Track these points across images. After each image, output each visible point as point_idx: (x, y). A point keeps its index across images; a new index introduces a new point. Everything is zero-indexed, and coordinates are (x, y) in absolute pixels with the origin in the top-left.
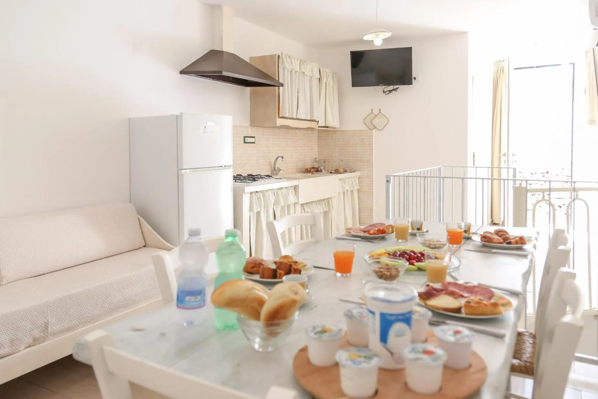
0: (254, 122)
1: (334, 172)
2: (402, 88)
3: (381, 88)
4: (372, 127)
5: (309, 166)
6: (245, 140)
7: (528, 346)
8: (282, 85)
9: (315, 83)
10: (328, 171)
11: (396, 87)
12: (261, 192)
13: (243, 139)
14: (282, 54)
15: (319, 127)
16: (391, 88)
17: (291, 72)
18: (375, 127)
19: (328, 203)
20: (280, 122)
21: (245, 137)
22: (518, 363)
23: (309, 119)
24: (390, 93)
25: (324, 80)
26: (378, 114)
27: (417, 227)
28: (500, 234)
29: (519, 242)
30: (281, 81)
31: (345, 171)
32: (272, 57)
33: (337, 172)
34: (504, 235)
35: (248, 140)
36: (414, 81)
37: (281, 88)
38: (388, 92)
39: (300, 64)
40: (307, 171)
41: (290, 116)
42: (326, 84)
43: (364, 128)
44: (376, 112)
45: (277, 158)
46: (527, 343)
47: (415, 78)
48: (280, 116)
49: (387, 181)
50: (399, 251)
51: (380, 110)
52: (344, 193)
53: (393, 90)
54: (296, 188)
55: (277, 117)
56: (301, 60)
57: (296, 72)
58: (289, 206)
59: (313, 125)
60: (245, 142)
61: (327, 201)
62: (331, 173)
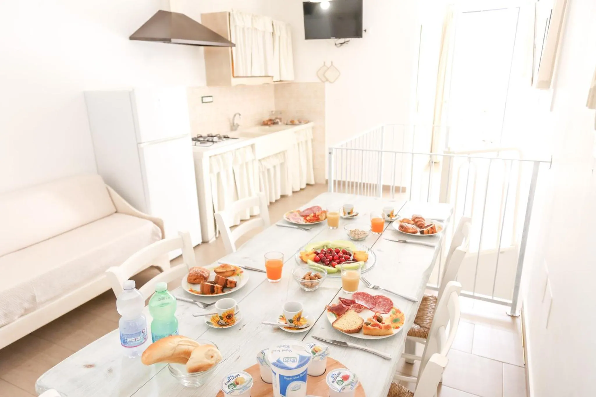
0: (211, 81)
1: (290, 123)
2: (354, 41)
3: (333, 41)
4: (324, 79)
5: (266, 118)
6: (202, 100)
7: (430, 312)
8: (234, 45)
9: (269, 36)
10: (284, 123)
11: (347, 39)
12: (220, 154)
13: (200, 99)
14: (233, 11)
15: (274, 82)
16: (342, 40)
17: (243, 29)
18: (327, 80)
19: (284, 155)
20: (235, 82)
21: (203, 97)
22: (419, 330)
23: (263, 75)
24: (341, 46)
25: (277, 34)
26: (331, 66)
27: (348, 212)
28: (417, 220)
29: (430, 232)
30: (233, 41)
31: (300, 122)
32: (223, 14)
33: (292, 123)
34: (420, 221)
35: (205, 100)
36: (364, 34)
37: (234, 48)
38: (340, 45)
39: (252, 19)
40: (265, 124)
41: (245, 75)
42: (279, 37)
43: (318, 80)
44: (328, 64)
45: (235, 116)
46: (430, 308)
47: (365, 31)
48: (235, 75)
49: (330, 153)
50: (327, 246)
51: (332, 62)
52: (298, 144)
53: (344, 43)
54: (252, 146)
55: (232, 76)
56: (253, 15)
57: (248, 28)
58: (247, 164)
59: (268, 80)
60: (203, 102)
61: (284, 153)
62: (287, 124)
